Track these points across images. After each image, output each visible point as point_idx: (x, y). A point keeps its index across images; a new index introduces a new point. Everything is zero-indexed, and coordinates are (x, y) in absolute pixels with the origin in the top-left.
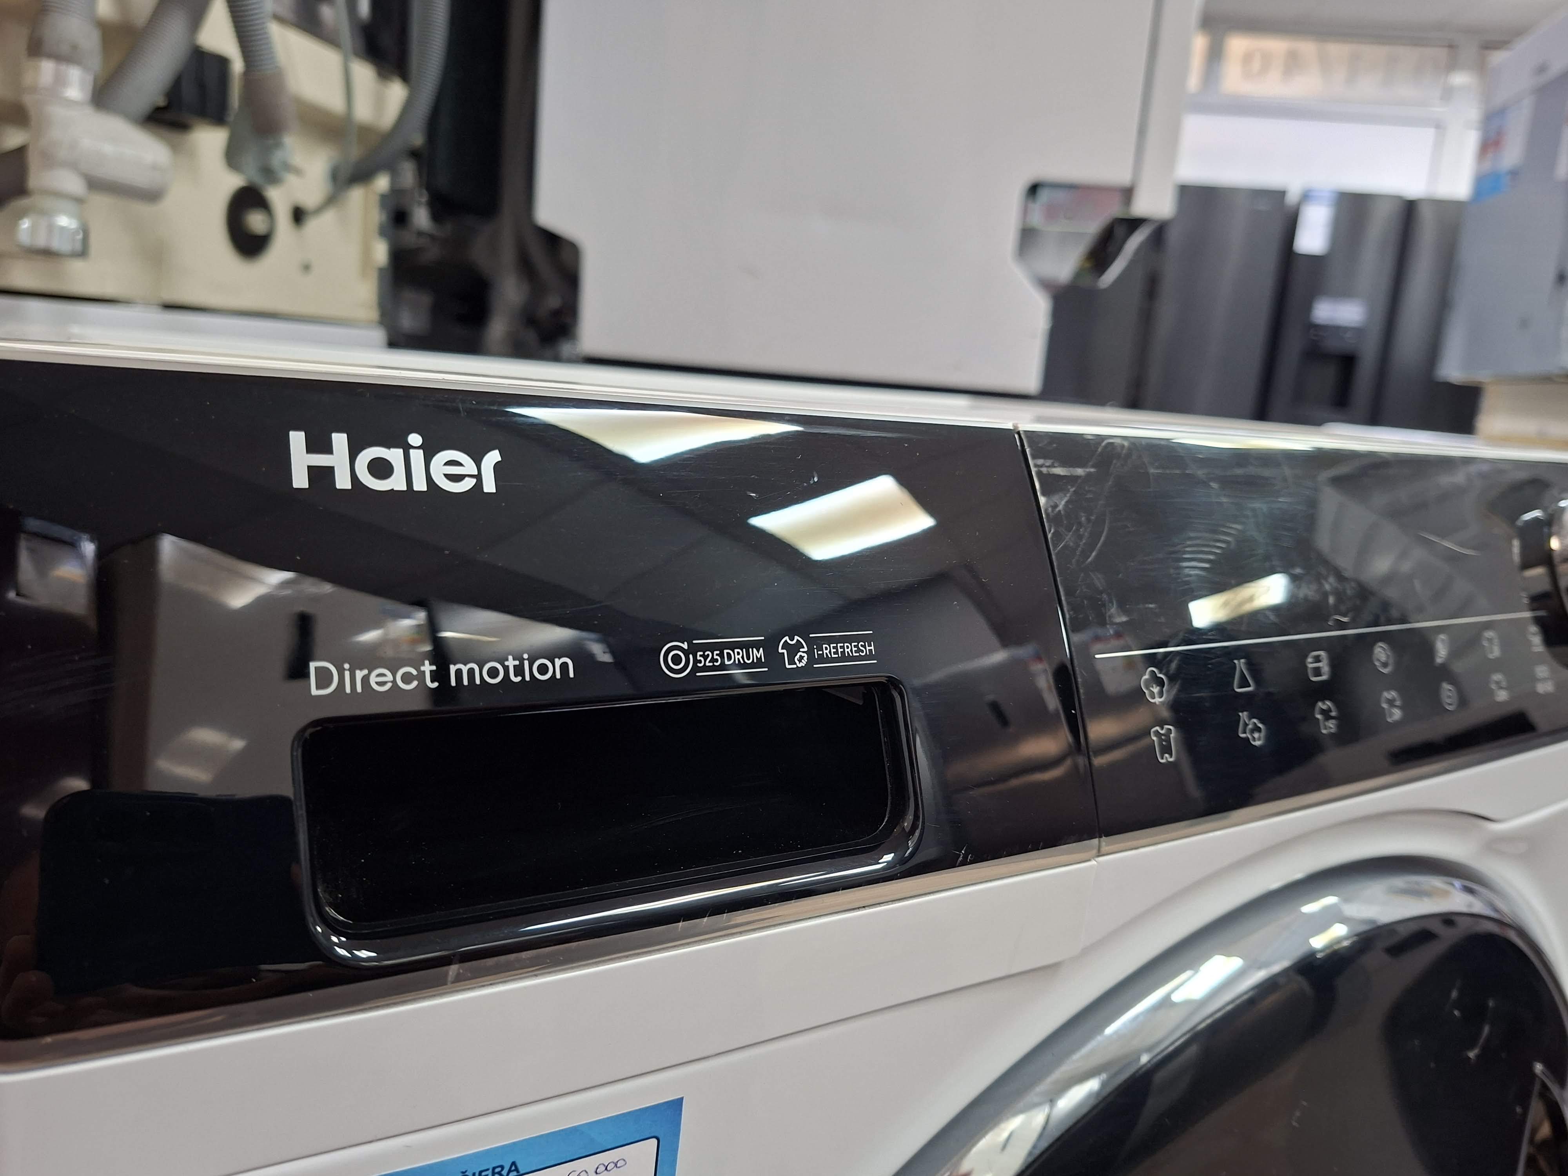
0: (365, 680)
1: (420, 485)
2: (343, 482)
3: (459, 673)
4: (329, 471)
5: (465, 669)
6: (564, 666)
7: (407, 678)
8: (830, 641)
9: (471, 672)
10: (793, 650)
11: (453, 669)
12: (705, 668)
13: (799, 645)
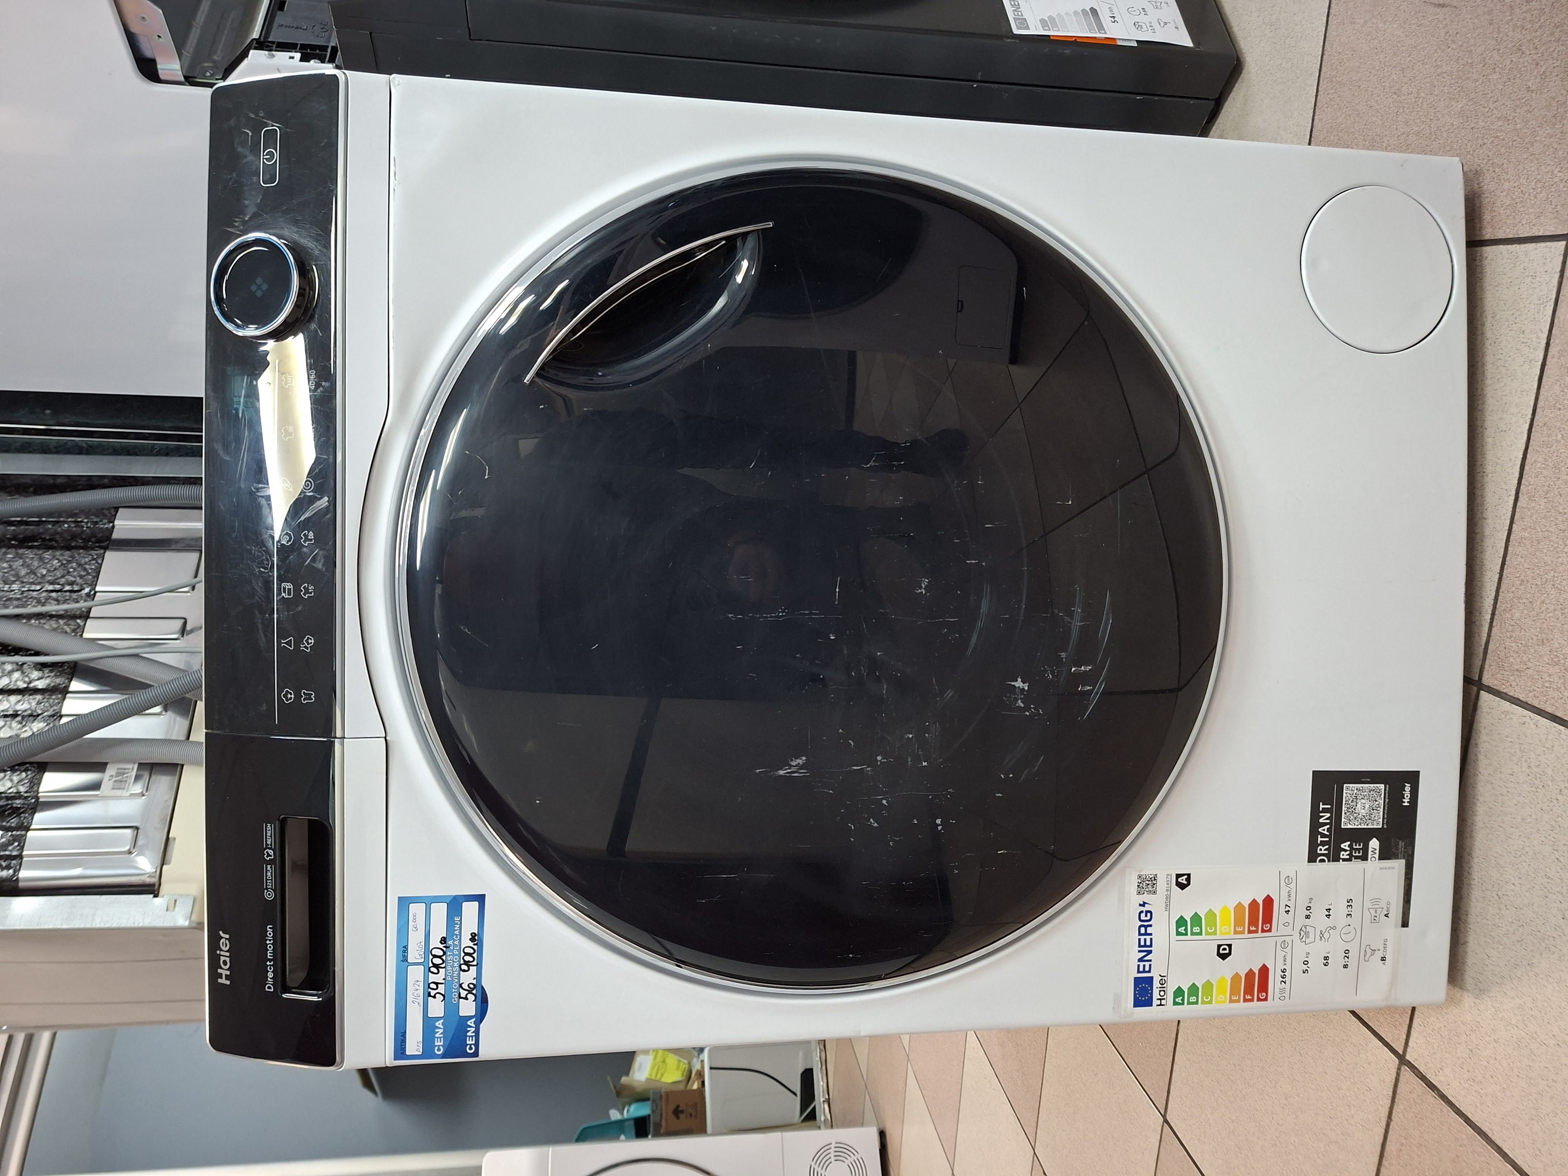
0: (271, 978)
1: (228, 954)
2: (228, 973)
3: (270, 956)
4: (226, 975)
5: (269, 954)
6: (270, 928)
7: (270, 969)
8: (266, 841)
9: (270, 953)
10: (269, 855)
11: (269, 957)
12: (272, 886)
13: (267, 852)
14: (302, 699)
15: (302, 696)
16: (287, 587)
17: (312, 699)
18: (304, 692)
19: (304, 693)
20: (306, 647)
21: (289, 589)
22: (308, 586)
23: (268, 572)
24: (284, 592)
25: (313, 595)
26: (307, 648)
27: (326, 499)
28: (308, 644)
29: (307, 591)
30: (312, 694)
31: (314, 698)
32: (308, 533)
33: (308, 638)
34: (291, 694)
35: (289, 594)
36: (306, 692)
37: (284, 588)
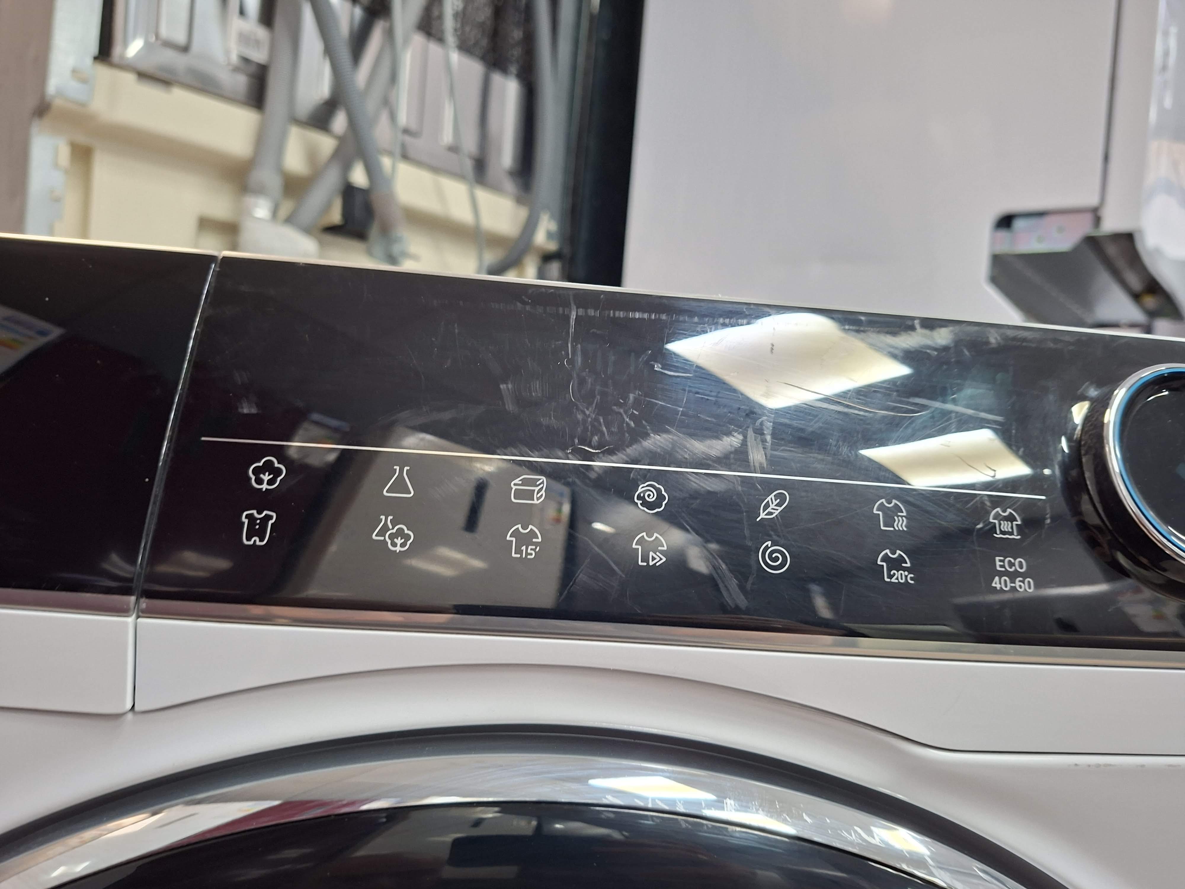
14: (254, 512)
15: (259, 513)
16: (537, 489)
17: (248, 539)
18: (271, 517)
19: (268, 518)
20: (385, 528)
21: (530, 495)
22: (536, 544)
23: (573, 444)
24: (525, 482)
25: (514, 555)
26: (382, 533)
27: (742, 601)
28: (392, 537)
29: (525, 540)
30: (261, 540)
31: (251, 542)
32: (662, 552)
33: (408, 537)
34: (270, 482)
35: (519, 494)
36: (271, 522)
37: (533, 483)
